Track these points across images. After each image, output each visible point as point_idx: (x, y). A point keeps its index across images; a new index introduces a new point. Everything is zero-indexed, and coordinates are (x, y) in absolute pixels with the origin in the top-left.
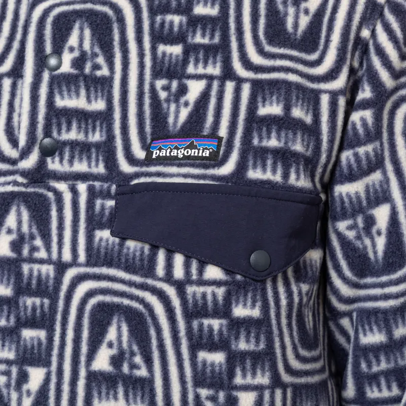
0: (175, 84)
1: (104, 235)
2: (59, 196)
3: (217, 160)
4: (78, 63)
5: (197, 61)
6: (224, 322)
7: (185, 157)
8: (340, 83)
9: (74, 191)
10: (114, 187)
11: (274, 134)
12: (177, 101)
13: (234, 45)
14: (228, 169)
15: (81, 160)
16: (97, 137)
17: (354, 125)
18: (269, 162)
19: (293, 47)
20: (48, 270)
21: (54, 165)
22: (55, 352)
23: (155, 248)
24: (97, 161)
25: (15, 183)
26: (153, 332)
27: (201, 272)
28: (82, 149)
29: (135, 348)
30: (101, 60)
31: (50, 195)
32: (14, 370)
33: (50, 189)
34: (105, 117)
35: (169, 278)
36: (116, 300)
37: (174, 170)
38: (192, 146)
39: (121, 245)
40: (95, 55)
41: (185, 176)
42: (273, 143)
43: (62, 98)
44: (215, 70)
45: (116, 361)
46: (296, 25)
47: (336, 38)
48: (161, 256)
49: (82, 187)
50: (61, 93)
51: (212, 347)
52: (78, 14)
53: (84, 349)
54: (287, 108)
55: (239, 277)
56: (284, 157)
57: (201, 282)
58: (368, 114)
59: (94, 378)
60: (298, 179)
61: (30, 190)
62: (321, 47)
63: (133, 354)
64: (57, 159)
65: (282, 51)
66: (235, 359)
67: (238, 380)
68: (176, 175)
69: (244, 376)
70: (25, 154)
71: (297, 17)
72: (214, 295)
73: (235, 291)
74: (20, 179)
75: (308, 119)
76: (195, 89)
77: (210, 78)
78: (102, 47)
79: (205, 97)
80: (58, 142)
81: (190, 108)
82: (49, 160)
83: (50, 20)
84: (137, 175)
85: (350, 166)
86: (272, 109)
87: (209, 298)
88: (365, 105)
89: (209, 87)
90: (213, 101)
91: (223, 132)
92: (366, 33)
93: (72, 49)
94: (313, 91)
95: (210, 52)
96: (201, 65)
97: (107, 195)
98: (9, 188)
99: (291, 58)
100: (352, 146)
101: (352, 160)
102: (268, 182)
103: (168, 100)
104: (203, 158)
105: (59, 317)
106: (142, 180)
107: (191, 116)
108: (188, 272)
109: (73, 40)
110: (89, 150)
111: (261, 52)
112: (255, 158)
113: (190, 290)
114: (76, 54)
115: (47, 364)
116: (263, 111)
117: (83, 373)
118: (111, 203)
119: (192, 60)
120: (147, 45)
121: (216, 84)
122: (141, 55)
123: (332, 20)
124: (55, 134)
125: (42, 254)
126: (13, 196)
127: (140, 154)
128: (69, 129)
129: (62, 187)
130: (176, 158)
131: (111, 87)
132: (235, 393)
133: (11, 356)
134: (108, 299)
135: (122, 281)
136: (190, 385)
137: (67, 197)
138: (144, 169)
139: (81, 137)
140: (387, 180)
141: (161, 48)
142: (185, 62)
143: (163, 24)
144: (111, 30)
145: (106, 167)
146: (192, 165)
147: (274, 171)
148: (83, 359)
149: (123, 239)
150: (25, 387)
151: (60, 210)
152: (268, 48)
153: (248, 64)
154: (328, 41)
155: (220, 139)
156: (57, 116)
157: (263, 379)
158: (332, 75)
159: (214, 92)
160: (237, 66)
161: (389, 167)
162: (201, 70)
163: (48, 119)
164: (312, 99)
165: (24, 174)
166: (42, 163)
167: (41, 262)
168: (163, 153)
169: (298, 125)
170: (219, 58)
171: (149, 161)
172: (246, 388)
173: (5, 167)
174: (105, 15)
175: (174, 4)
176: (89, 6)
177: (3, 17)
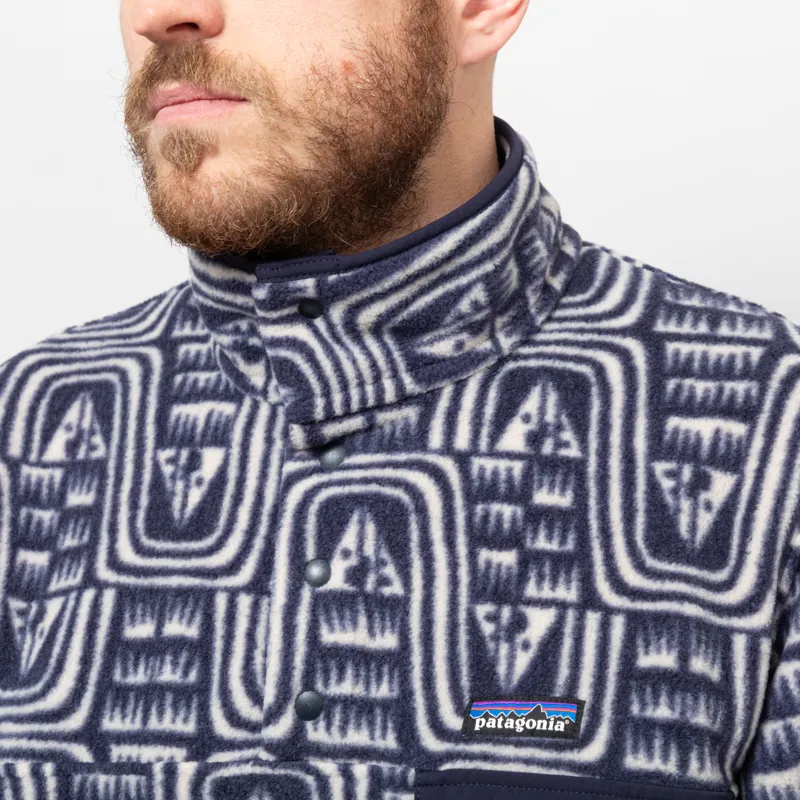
0: (506, 613)
2: (323, 781)
3: (576, 737)
4: (356, 575)
5: (541, 578)
7: (527, 732)
8: (763, 618)
9: (348, 775)
10: (412, 772)
11: (663, 699)
12: (510, 639)
13: (598, 555)
14: (594, 752)
15: (358, 726)
16: (383, 690)
17: (784, 682)
18: (658, 743)
19: (689, 561)
21: (316, 733)
24: (384, 728)
25: (257, 761)
28: (361, 709)
30: (390, 571)
31: (310, 780)
33: (309, 770)
34: (398, 659)
37: (508, 751)
38: (537, 715)
40: (381, 563)
41: (528, 761)
42: (663, 712)
43: (332, 629)
44: (569, 593)
46: (693, 527)
47: (755, 548)
49: (360, 770)
50: (329, 621)
52: (358, 500)
54: (684, 658)
56: (680, 734)
60: (702, 768)
61: (279, 771)
62: (732, 562)
64: (322, 724)
65: (673, 567)
68: (513, 760)
70: (273, 716)
71: (694, 515)
74: (264, 755)
75: (715, 674)
76: (539, 622)
77: (562, 606)
78: (392, 551)
79: (554, 635)
80: (323, 698)
81: (531, 653)
82: (309, 725)
83: (313, 508)
84: (450, 756)
85: (778, 746)
86: (659, 658)
89: (560, 621)
91: (585, 693)
93: (346, 554)
94: (721, 629)
95: (560, 564)
96: (546, 585)
97: (400, 785)
98: (248, 769)
99: (687, 579)
100: (782, 715)
101: (782, 735)
102: (657, 775)
103: (496, 638)
104: (554, 734)
106: (459, 765)
107: (534, 665)
109: (349, 540)
110: (371, 711)
111: (640, 567)
112: (635, 734)
114: (353, 561)
116: (646, 660)
118: (408, 796)
119: (533, 575)
120: (462, 550)
121: (571, 615)
122: (453, 565)
123: (748, 520)
124: (319, 686)
126: (253, 780)
127: (454, 722)
128: (341, 679)
129: (328, 767)
130: (512, 732)
131: (407, 613)
137: (337, 784)
138: (461, 747)
139: (359, 691)
141: (484, 554)
142: (522, 578)
143: (486, 517)
144: (406, 525)
145: (399, 739)
146: (539, 745)
147: (665, 758)
152: (651, 562)
153: (619, 586)
154: (742, 553)
155: (580, 704)
156: (325, 658)
158: (750, 606)
159: (568, 629)
160: (603, 587)
162: (546, 593)
163: (309, 663)
164: (720, 642)
165: (270, 747)
166: (298, 731)
168: (491, 724)
169: (699, 684)
170: (575, 574)
171: (468, 734)
173: (240, 735)
174: (397, 503)
175: (503, 487)
176: (374, 488)
177: (238, 499)
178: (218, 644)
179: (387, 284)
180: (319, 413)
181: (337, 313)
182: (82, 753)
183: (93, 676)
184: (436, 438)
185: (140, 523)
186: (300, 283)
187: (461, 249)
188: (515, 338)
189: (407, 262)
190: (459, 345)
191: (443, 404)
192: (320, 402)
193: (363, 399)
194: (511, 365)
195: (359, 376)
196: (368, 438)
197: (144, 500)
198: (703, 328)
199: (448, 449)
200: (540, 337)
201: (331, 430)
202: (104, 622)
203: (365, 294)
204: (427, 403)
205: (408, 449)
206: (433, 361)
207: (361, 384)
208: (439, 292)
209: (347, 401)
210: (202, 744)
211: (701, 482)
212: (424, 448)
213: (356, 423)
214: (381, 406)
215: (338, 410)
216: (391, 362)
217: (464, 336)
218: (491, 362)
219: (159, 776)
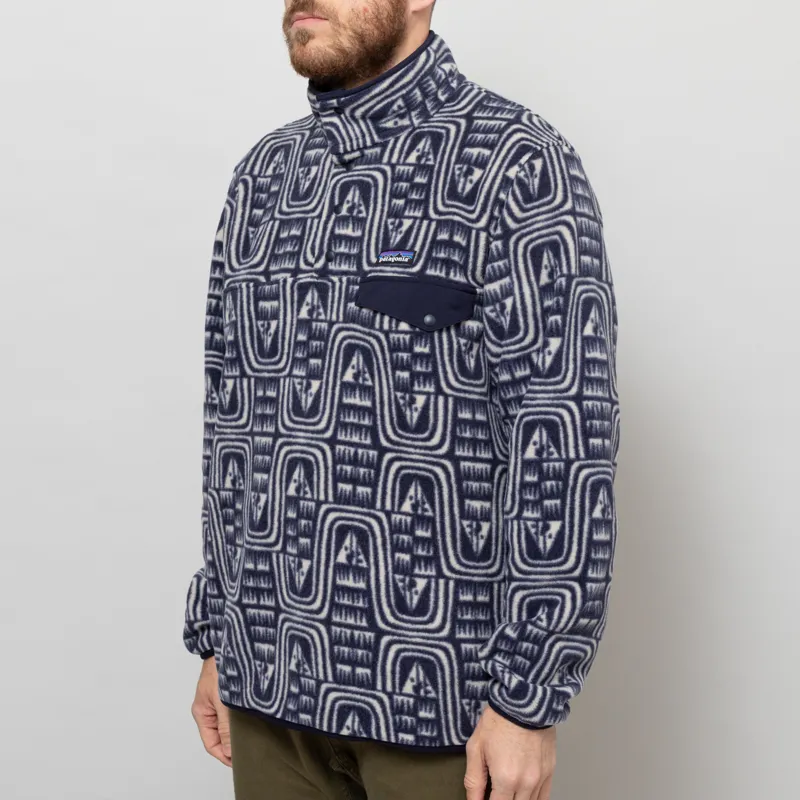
0: (397, 221)
1: (352, 305)
2: (334, 283)
3: (411, 264)
4: (351, 210)
5: (410, 208)
6: (409, 354)
7: (395, 262)
8: (481, 224)
9: (341, 281)
10: (359, 279)
11: (443, 250)
12: (396, 230)
13: (432, 200)
14: (416, 269)
15: (345, 263)
16: (355, 251)
18: (439, 266)
19: (460, 201)
20: (324, 325)
21: (332, 266)
22: (325, 371)
23: (375, 312)
24: (353, 264)
25: (312, 277)
26: (374, 360)
27: (397, 326)
28: (347, 257)
29: (366, 369)
30: (362, 208)
31: (329, 283)
32: (305, 382)
33: (329, 280)
34: (360, 240)
35: (381, 329)
36: (357, 342)
37: (388, 269)
38: (399, 256)
39: (360, 311)
40: (360, 205)
41: (394, 272)
42: (442, 255)
43: (339, 229)
44: (419, 214)
45: (356, 376)
46: (463, 189)
47: (482, 198)
48: (378, 317)
49: (344, 279)
50: (339, 226)
51: (403, 369)
52: (353, 182)
53: (340, 369)
54: (451, 236)
55: (417, 329)
56: (448, 264)
57: (397, 332)
58: (499, 243)
59: (344, 385)
60: (455, 275)
61: (320, 281)
62: (475, 203)
63: (365, 373)
64: (333, 263)
65: (453, 203)
66: (414, 376)
67: (416, 388)
68: (390, 272)
69: (419, 386)
70: (317, 260)
71: (464, 184)
72: (404, 339)
73: (415, 337)
74: (315, 275)
75: (464, 243)
76: (407, 224)
77: (415, 218)
78: (364, 201)
79: (411, 228)
80: (334, 253)
81: (402, 235)
82: (329, 263)
83: (339, 186)
84: (370, 272)
85: (489, 274)
86: (443, 236)
87: (402, 341)
88: (497, 238)
89: (414, 224)
90: (415, 231)
91: (417, 248)
92: (502, 196)
93: (348, 202)
94: (469, 227)
95: (418, 203)
96: (412, 211)
97: (355, 283)
98: (309, 280)
99: (457, 207)
101: (491, 270)
102: (437, 277)
103: (392, 230)
104: (404, 262)
105: (328, 352)
106: (373, 274)
107: (402, 239)
108: (390, 326)
109: (349, 197)
110: (349, 258)
111: (444, 203)
112: (432, 263)
113: (392, 336)
114: (350, 204)
115: (321, 378)
116: (440, 237)
117: (338, 383)
118: (357, 287)
119: (408, 208)
120: (387, 200)
121: (418, 222)
122: (383, 205)
123: (482, 187)
124: (333, 249)
125: (322, 317)
126: (310, 283)
127: (374, 259)
128: (340, 246)
129: (335, 279)
130: (391, 262)
131: (366, 223)
132: (414, 395)
133: (304, 374)
134: (353, 341)
135: (360, 331)
136: (392, 390)
137: (338, 285)
138: (375, 268)
139: (346, 251)
140: (513, 283)
141: (394, 201)
142: (405, 209)
143: (397, 188)
144: (370, 191)
145: (357, 267)
146: (398, 266)
147: (441, 271)
148: (339, 375)
149: (361, 307)
150: (309, 391)
151: (333, 292)
152: (447, 202)
153: (437, 211)
154: (478, 200)
155: (415, 252)
156: (335, 239)
157: (430, 389)
158: (478, 219)
159: (416, 226)
160: (431, 212)
161: (514, 275)
162: (411, 214)
163: (330, 240)
164: (467, 231)
165: (316, 271)
166: (325, 265)
167: (322, 321)
168: (385, 260)
169: (457, 245)
170: (422, 207)
171: (377, 264)
172: (420, 393)
173: (309, 268)
174: (368, 183)
175: (405, 176)
176: (361, 178)
177: (319, 185)
178: (306, 237)
179: (362, 100)
180: (341, 150)
181: (347, 111)
182: (262, 279)
183: (269, 251)
184: (385, 159)
185: (290, 196)
186: (332, 101)
187: (392, 85)
188: (420, 120)
189: (370, 91)
190: (396, 123)
191: (390, 146)
192: (341, 146)
193: (358, 145)
194: (418, 131)
195: (356, 135)
196: (362, 159)
197: (292, 187)
198: (491, 115)
199: (389, 163)
200: (432, 119)
201: (347, 157)
202: (274, 232)
203: (355, 105)
204: (384, 146)
205: (375, 164)
206: (386, 129)
207: (357, 139)
208: (385, 102)
209: (352, 146)
210: (295, 272)
211: (470, 172)
212: (381, 163)
213: (357, 154)
214: (365, 147)
215: (349, 149)
216: (369, 130)
217: (397, 119)
218: (410, 130)
219: (281, 284)
